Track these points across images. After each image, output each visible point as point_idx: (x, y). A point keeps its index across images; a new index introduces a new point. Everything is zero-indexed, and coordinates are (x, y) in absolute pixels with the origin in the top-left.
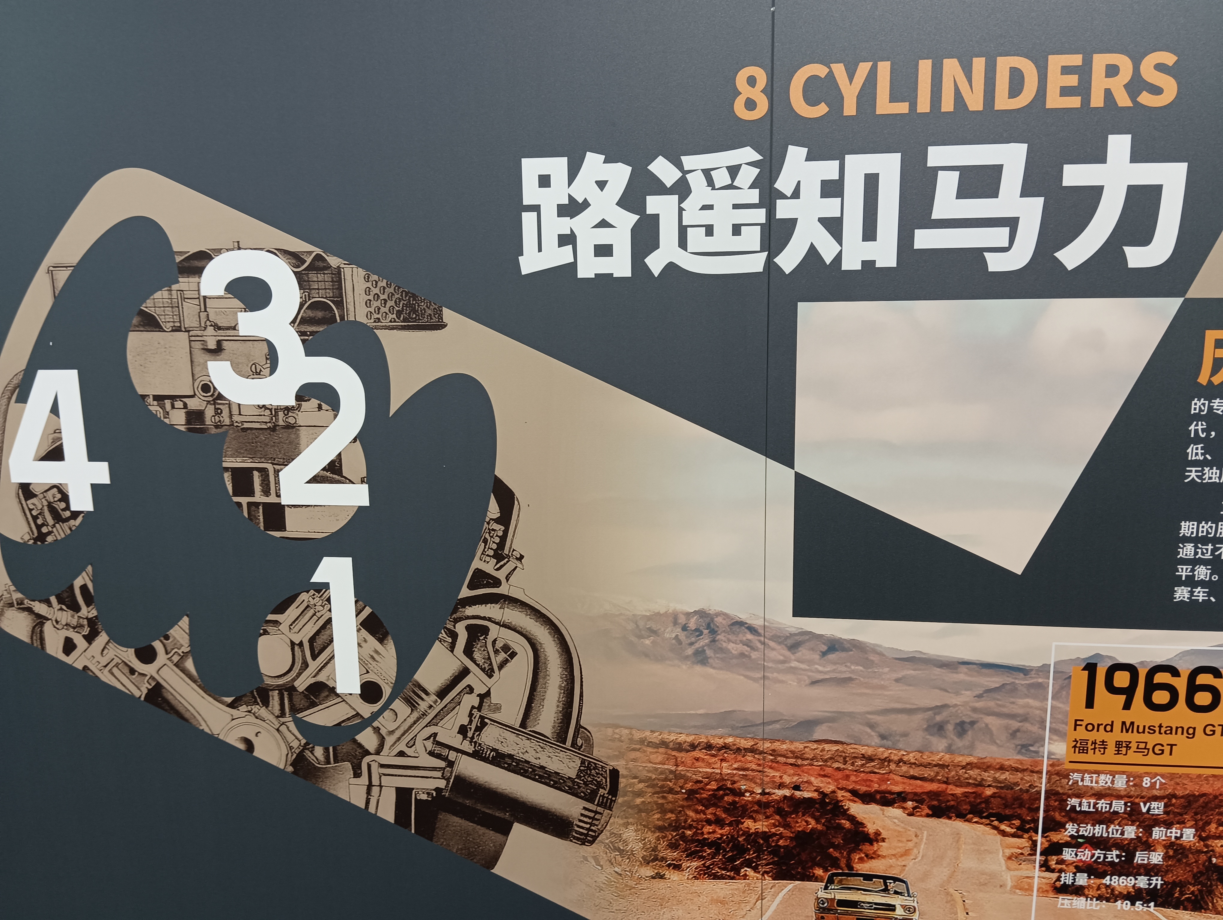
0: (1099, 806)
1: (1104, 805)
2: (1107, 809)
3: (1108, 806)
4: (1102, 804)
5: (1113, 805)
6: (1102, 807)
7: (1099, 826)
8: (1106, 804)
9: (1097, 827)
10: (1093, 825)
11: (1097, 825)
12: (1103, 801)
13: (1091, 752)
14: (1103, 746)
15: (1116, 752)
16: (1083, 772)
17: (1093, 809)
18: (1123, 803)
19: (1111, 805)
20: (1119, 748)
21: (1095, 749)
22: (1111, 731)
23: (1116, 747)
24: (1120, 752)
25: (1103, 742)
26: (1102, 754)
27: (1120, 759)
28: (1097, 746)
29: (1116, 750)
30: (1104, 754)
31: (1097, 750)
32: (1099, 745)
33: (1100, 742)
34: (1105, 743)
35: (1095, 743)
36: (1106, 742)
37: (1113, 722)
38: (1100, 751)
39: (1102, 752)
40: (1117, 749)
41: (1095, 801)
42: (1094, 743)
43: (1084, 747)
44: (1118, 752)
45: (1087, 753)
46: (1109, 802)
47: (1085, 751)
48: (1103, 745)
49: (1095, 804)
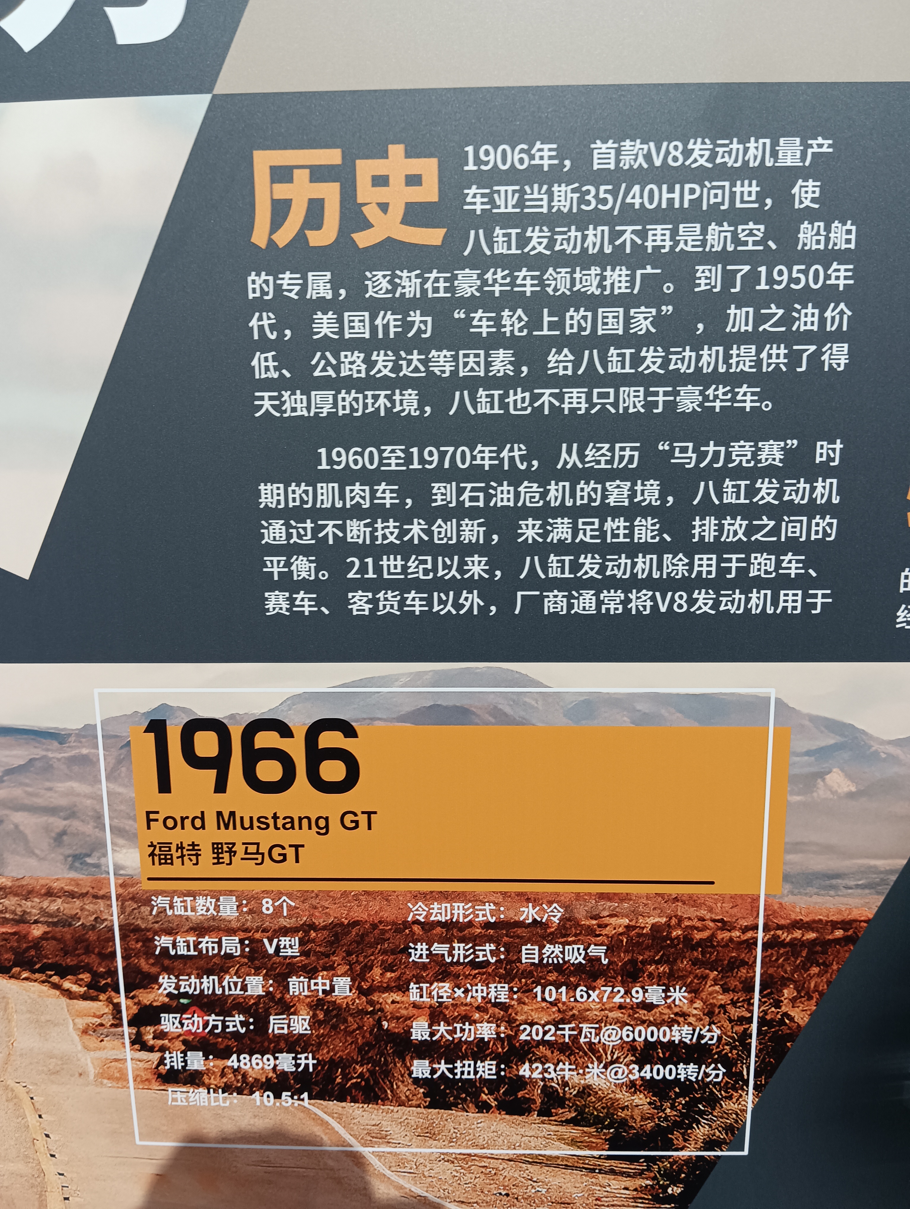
0: (203, 946)
1: (210, 945)
2: (216, 951)
3: (216, 946)
4: (207, 943)
5: (224, 945)
6: (207, 948)
7: (208, 978)
8: (213, 942)
9: (205, 979)
10: (199, 977)
11: (205, 977)
12: (207, 938)
13: (177, 862)
14: (194, 852)
15: (216, 861)
16: (172, 894)
17: (195, 951)
18: (237, 941)
19: (220, 943)
20: (218, 853)
21: (182, 856)
22: (203, 827)
23: (214, 853)
24: (221, 861)
25: (193, 845)
26: (194, 864)
27: (222, 871)
28: (185, 852)
29: (214, 858)
30: (197, 864)
31: (186, 858)
32: (188, 850)
33: (189, 845)
34: (196, 848)
35: (182, 848)
36: (198, 845)
37: (202, 813)
38: (191, 860)
39: (195, 862)
40: (215, 856)
41: (195, 939)
42: (180, 847)
43: (166, 855)
44: (218, 861)
45: (172, 864)
46: (217, 940)
47: (169, 861)
48: (193, 850)
49: (197, 944)
